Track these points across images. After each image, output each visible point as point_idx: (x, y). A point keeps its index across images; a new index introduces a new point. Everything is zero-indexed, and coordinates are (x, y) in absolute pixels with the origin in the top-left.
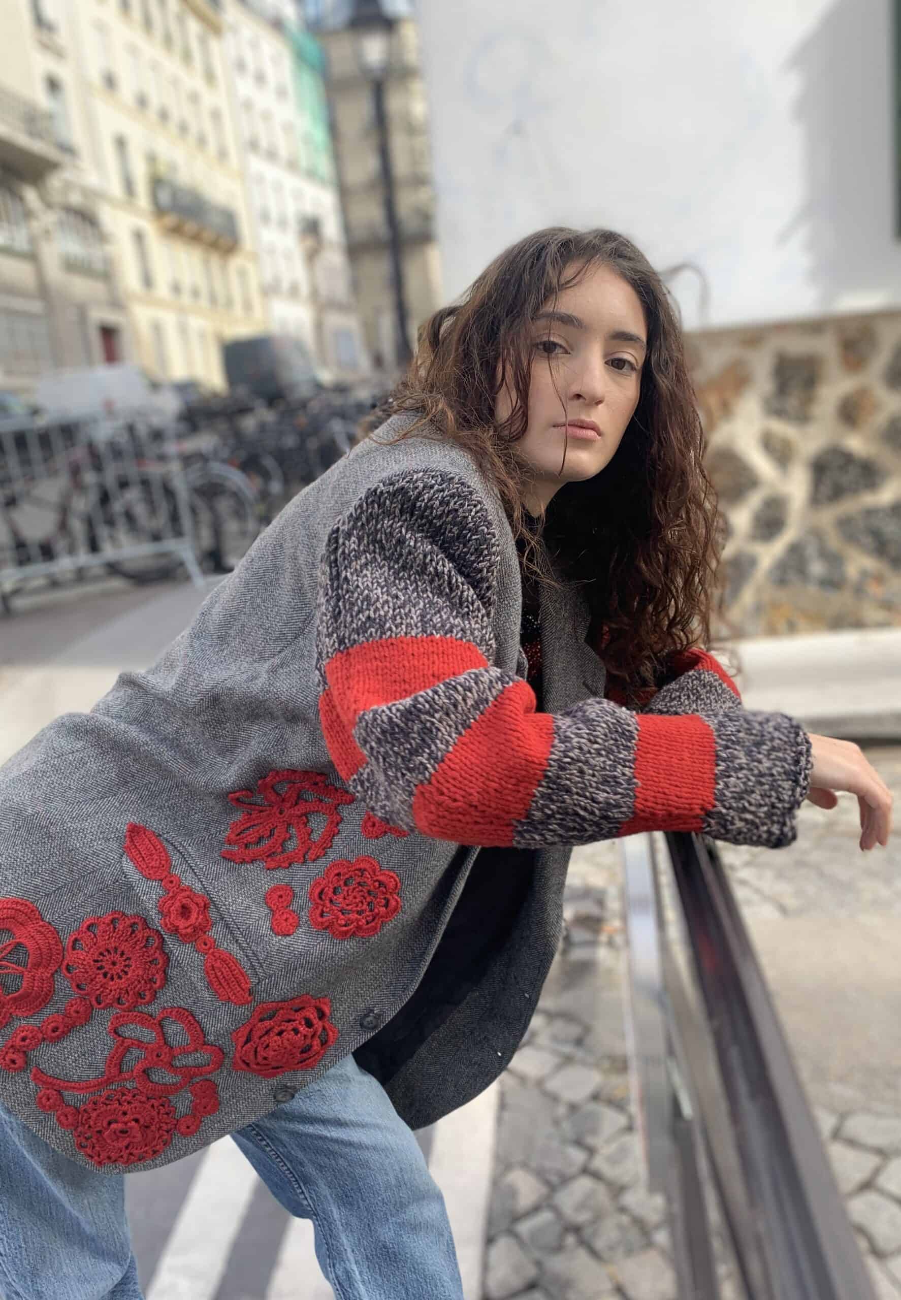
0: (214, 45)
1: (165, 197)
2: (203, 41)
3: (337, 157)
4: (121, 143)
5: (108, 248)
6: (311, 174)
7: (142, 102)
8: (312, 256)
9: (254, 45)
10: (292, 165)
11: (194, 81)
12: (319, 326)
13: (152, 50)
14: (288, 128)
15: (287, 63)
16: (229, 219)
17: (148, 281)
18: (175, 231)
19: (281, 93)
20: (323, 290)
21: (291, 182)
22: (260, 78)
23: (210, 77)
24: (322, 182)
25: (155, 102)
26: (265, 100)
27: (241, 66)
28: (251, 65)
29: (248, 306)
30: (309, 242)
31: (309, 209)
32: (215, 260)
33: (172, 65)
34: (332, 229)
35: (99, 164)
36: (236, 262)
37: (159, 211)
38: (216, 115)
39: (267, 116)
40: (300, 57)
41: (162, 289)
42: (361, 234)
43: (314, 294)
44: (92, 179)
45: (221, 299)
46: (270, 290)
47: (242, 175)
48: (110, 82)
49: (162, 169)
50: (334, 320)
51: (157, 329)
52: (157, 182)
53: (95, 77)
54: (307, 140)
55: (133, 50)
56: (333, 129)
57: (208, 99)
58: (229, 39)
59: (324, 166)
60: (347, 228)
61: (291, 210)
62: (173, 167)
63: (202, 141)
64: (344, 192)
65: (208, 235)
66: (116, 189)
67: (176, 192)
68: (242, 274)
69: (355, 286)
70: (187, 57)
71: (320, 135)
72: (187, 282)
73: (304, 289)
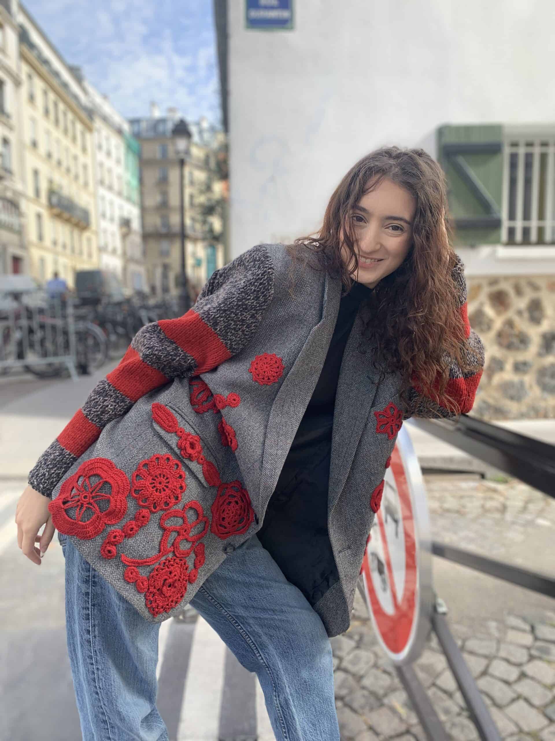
0: (88, 136)
1: (55, 200)
2: (83, 134)
3: (142, 193)
4: (36, 173)
5: (23, 220)
6: (129, 199)
7: (49, 156)
8: (125, 236)
9: (108, 139)
10: (120, 194)
11: (77, 150)
12: (125, 269)
13: (57, 134)
14: (119, 178)
15: (122, 150)
16: (86, 214)
17: (41, 238)
18: (58, 216)
19: (118, 162)
20: (129, 253)
21: (118, 201)
22: (109, 154)
23: (84, 149)
24: (134, 203)
25: (55, 156)
26: (109, 163)
27: (100, 147)
28: (105, 147)
29: (90, 255)
30: (125, 230)
31: (126, 214)
32: (76, 232)
33: (66, 142)
34: (136, 225)
35: (23, 180)
36: (86, 234)
37: (51, 206)
38: (85, 167)
39: (110, 171)
40: (129, 147)
41: (48, 242)
42: (150, 229)
43: (124, 253)
44: (19, 186)
45: (77, 250)
46: (102, 249)
47: (95, 195)
48: (34, 144)
49: (55, 187)
50: (133, 267)
51: (42, 260)
52: (51, 192)
53: (27, 141)
54: (128, 184)
55: (48, 133)
56: (141, 181)
57: (82, 159)
58: (96, 134)
59: (135, 196)
60: (143, 225)
61: (117, 214)
62: (61, 187)
63: (76, 177)
64: (143, 210)
65: (74, 220)
66: (30, 192)
67: (61, 198)
68: (89, 240)
69: (145, 253)
70: (74, 139)
71: (135, 182)
72: (60, 241)
73: (119, 251)
